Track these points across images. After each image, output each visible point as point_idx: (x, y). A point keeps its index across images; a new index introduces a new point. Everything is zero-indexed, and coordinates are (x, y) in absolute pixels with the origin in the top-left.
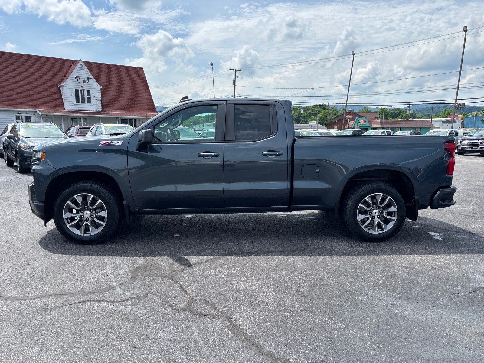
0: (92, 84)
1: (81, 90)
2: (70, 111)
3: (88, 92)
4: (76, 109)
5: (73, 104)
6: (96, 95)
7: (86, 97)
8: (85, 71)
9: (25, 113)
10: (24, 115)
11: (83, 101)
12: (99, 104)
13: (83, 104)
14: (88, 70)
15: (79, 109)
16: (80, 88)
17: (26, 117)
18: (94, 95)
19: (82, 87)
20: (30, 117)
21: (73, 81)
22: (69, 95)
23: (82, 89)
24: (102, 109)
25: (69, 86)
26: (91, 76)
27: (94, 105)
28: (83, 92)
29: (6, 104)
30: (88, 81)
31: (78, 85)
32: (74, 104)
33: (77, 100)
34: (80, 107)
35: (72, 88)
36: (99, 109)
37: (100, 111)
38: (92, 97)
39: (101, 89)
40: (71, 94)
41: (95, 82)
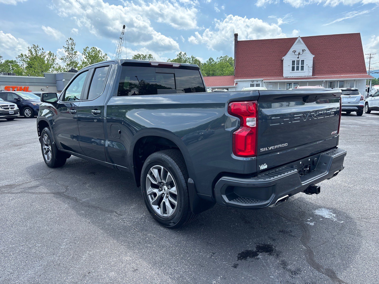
0: (306, 54)
1: (297, 61)
2: (287, 78)
3: (303, 61)
4: (291, 76)
5: (289, 73)
6: (308, 63)
7: (300, 65)
8: (302, 44)
9: (256, 81)
10: (255, 83)
11: (298, 69)
12: (311, 70)
13: (298, 71)
14: (304, 44)
15: (294, 76)
16: (296, 59)
17: (256, 84)
18: (307, 63)
19: (298, 58)
20: (259, 84)
21: (292, 54)
22: (287, 66)
23: (298, 59)
24: (312, 74)
25: (288, 58)
26: (306, 48)
27: (306, 72)
28: (298, 61)
29: (245, 76)
30: (303, 52)
31: (295, 57)
32: (291, 72)
33: (293, 69)
34: (295, 74)
35: (290, 60)
36: (309, 75)
37: (311, 76)
38: (305, 65)
39: (313, 58)
40: (289, 64)
41: (309, 52)
